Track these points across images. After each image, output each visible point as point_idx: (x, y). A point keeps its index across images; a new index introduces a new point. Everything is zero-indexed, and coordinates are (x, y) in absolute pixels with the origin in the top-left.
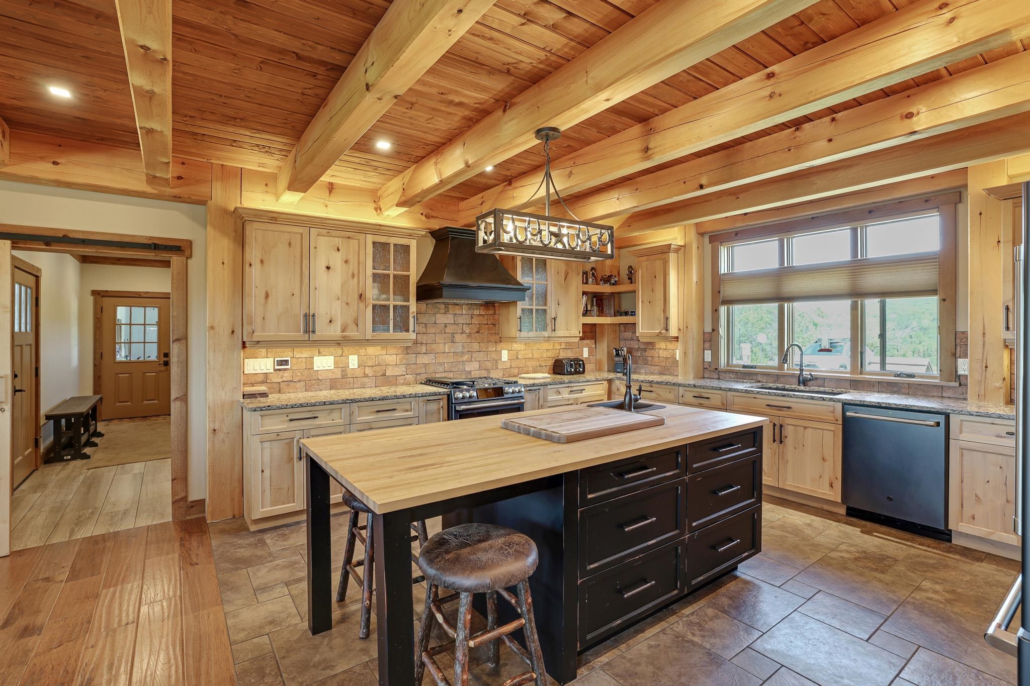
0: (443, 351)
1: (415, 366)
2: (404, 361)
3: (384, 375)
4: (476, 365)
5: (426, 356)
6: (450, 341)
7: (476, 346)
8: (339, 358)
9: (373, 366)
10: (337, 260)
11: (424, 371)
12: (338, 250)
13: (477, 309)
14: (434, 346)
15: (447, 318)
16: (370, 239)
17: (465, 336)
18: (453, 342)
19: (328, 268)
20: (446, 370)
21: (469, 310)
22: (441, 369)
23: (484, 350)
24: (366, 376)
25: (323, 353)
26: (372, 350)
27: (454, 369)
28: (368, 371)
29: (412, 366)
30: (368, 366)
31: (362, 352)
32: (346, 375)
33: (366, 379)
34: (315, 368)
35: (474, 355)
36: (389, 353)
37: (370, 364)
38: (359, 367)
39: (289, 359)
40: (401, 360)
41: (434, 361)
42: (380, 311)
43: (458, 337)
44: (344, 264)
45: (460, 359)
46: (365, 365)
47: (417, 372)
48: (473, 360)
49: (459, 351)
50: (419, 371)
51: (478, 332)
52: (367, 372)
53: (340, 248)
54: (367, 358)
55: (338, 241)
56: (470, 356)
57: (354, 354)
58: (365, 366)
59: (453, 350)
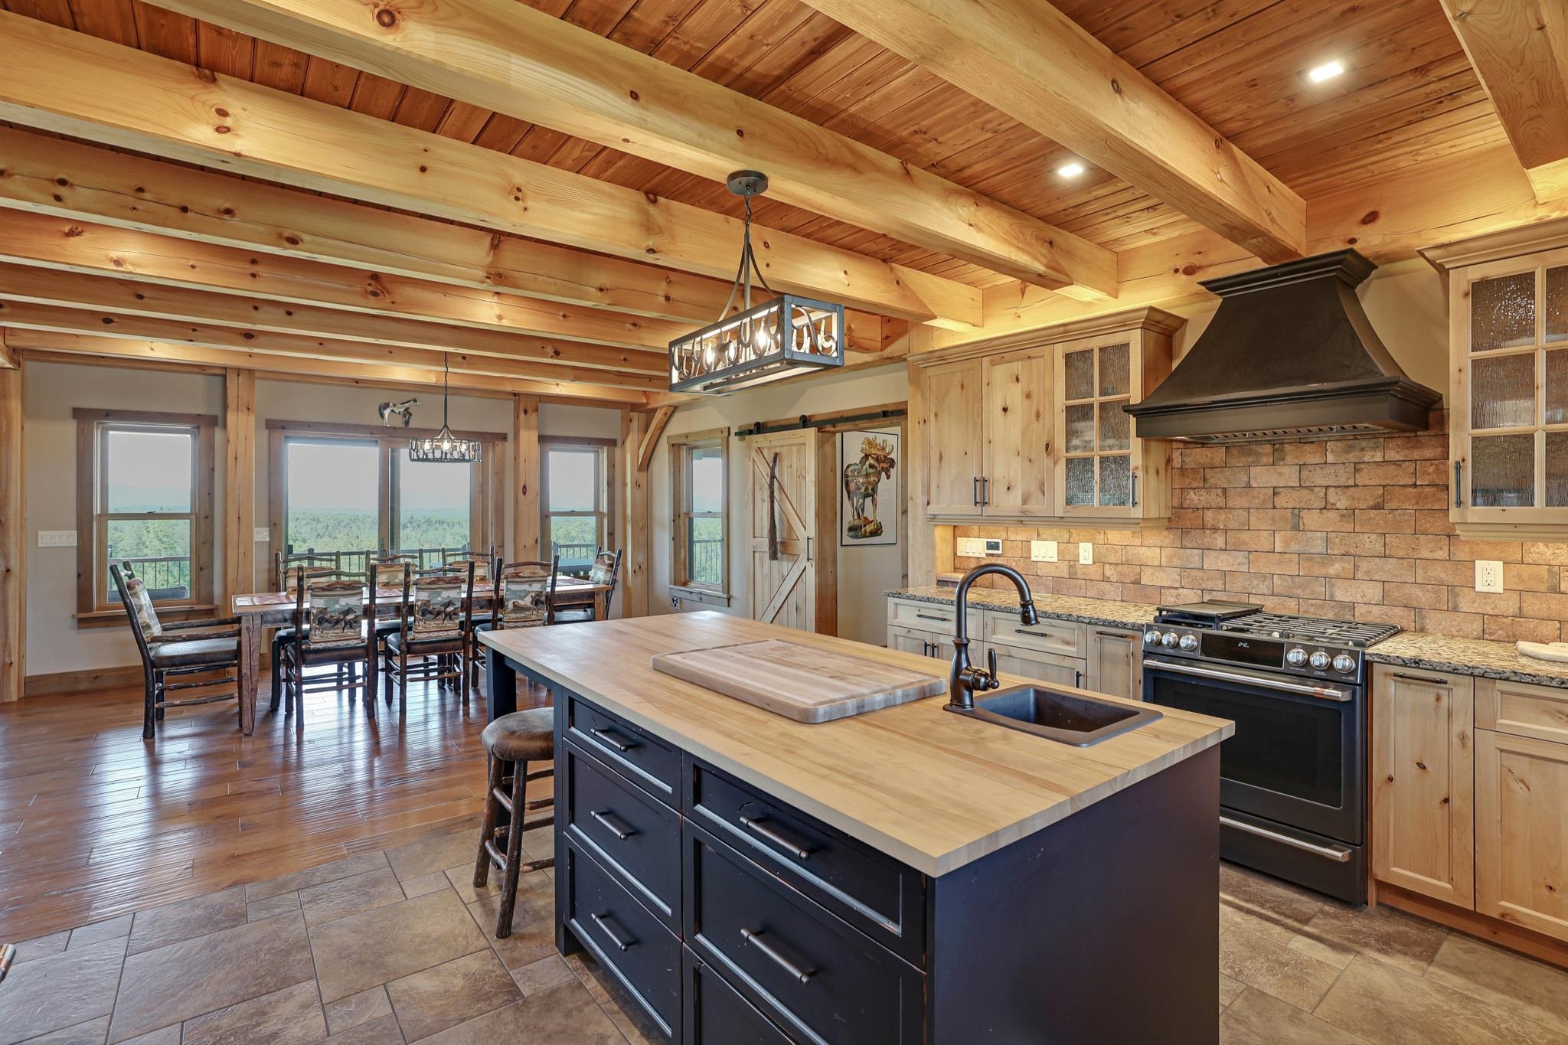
0: (1269, 548)
1: (1200, 574)
2: (1176, 562)
3: (1137, 582)
4: (1374, 592)
5: (1224, 556)
6: (1289, 527)
7: (1371, 543)
8: (1065, 545)
9: (1117, 564)
10: (1014, 395)
11: (1221, 586)
12: (1018, 380)
13: (1374, 449)
14: (1245, 536)
15: (1280, 474)
16: (1060, 350)
17: (1332, 515)
18: (1296, 528)
19: (1005, 410)
20: (1276, 590)
21: (1347, 452)
22: (1263, 588)
23: (1401, 554)
24: (1105, 579)
25: (1044, 536)
26: (1115, 537)
27: (1299, 591)
28: (1109, 571)
29: (1194, 573)
30: (1110, 564)
31: (1100, 538)
32: (1076, 574)
33: (1106, 586)
34: (1033, 558)
35: (1364, 565)
36: (1146, 542)
37: (1112, 560)
38: (1094, 563)
39: (1000, 541)
40: (1170, 558)
41: (1244, 568)
42: (1077, 467)
43: (1310, 519)
44: (1026, 401)
45: (1318, 571)
46: (1104, 560)
47: (1204, 586)
48: (1359, 575)
49: (1314, 551)
50: (1209, 585)
51: (1378, 507)
52: (1108, 573)
53: (1020, 377)
54: (1107, 549)
55: (1017, 367)
56: (1350, 566)
57: (1087, 541)
58: (1104, 563)
59: (1295, 547)
